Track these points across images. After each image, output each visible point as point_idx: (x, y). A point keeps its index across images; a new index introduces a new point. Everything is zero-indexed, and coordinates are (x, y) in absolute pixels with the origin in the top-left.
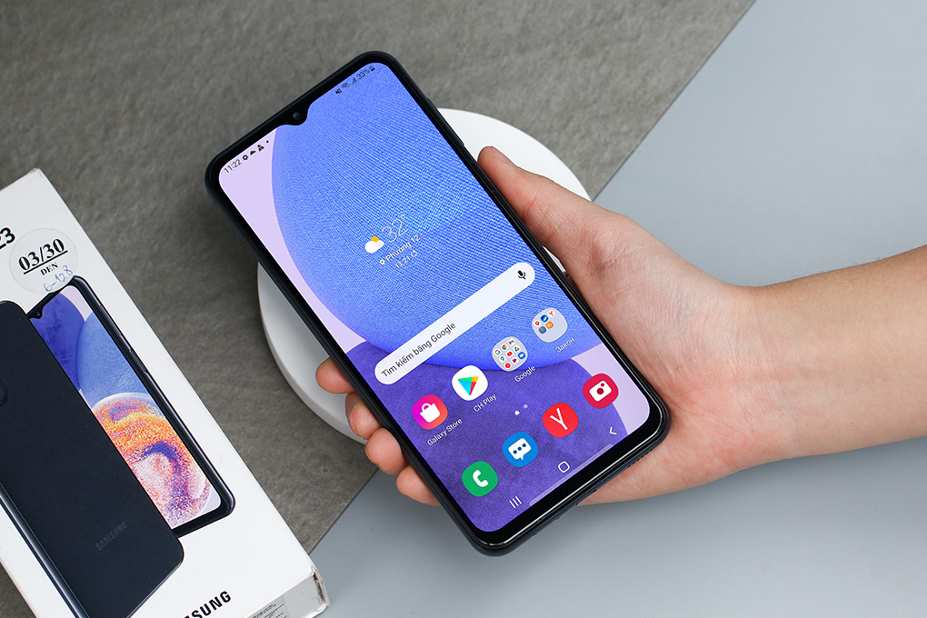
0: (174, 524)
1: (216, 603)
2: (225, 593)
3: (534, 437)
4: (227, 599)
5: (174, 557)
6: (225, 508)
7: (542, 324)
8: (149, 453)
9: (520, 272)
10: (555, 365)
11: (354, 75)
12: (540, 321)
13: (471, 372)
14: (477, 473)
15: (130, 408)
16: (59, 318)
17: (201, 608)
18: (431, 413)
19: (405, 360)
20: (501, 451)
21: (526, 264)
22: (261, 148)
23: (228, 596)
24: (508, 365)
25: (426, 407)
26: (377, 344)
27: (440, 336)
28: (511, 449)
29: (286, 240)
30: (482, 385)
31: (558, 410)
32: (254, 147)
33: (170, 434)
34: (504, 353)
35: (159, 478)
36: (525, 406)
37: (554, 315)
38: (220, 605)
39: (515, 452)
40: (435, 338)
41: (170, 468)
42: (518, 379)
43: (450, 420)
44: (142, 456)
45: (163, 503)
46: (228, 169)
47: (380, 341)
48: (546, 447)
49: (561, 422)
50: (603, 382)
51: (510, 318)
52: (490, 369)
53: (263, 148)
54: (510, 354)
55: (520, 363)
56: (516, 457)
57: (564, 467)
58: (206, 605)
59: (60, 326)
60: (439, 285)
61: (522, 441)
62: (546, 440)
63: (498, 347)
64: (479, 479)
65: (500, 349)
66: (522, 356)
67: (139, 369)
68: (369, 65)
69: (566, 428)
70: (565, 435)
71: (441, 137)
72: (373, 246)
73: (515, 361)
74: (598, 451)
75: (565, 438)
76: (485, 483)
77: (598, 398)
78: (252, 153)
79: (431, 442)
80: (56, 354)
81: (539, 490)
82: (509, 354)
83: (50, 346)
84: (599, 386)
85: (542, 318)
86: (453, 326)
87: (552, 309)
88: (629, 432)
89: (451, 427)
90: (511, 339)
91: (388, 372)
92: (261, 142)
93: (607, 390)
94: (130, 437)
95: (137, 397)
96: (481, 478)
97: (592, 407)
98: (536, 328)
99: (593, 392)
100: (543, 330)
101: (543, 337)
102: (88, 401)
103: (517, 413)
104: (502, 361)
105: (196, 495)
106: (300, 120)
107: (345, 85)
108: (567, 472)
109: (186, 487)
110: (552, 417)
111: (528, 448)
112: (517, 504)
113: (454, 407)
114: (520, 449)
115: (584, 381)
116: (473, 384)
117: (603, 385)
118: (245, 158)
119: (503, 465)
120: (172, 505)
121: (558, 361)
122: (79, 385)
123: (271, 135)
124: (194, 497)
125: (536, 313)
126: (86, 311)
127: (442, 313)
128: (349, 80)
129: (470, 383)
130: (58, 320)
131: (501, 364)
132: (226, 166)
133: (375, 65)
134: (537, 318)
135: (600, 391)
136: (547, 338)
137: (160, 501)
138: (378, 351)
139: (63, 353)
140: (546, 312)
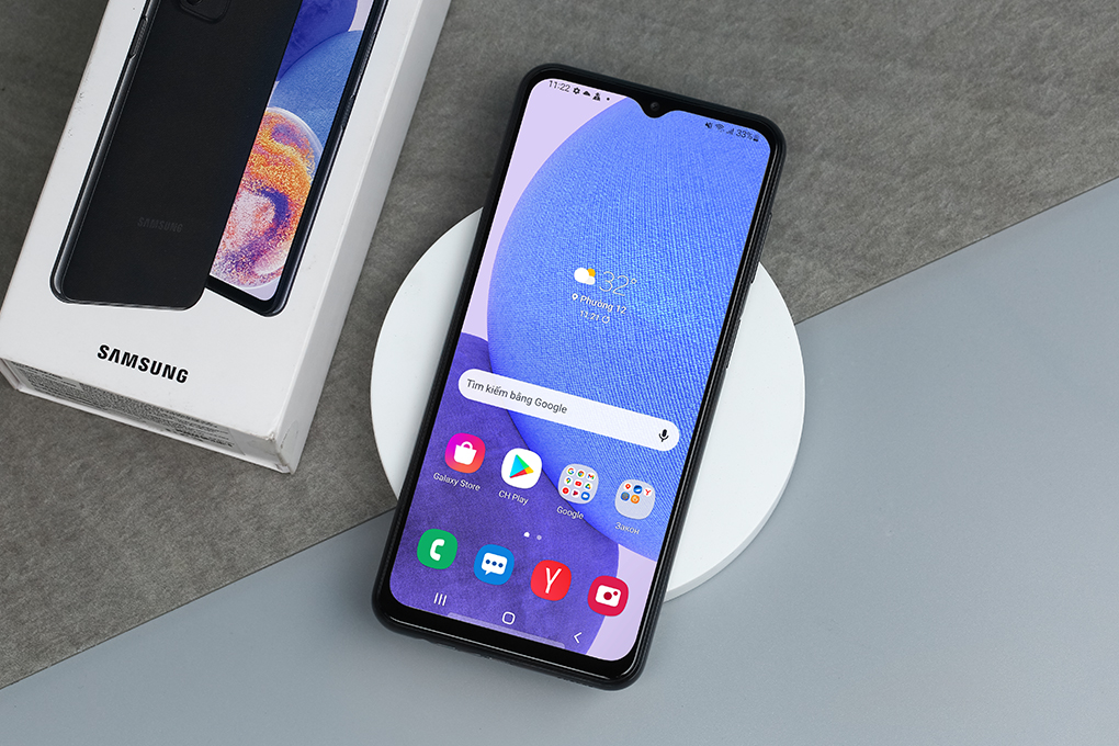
0: (216, 272)
1: (169, 372)
2: (186, 373)
3: (516, 569)
4: (181, 379)
5: (184, 298)
6: (268, 308)
7: (630, 491)
8: (267, 194)
9: (665, 432)
10: (601, 534)
11: (737, 128)
12: (632, 488)
13: (533, 461)
14: (440, 542)
15: (297, 142)
16: (333, 5)
17: (155, 363)
18: (465, 455)
19: (496, 391)
20: (479, 548)
21: (677, 431)
22: (597, 98)
23: (185, 378)
24: (566, 491)
25: (467, 446)
26: (493, 353)
27: (546, 405)
28: (488, 556)
29: (526, 191)
30: (528, 481)
31: (559, 570)
32: (593, 91)
33: (299, 199)
34: (574, 478)
35: (249, 223)
36: (539, 538)
37: (649, 495)
38: (171, 377)
39: (488, 562)
40: (540, 402)
41: (267, 226)
42: (560, 510)
43: (471, 478)
44: (258, 190)
45: (229, 246)
46: (553, 84)
47: (497, 355)
48: (514, 587)
49: (550, 582)
50: (619, 592)
51: (613, 458)
52: (549, 477)
53: (599, 99)
54: (578, 484)
55: (577, 499)
56: (485, 566)
57: (509, 618)
58: (160, 364)
59: (326, 11)
60: (595, 366)
61: (504, 561)
62: (521, 581)
63: (576, 468)
64: (436, 548)
65: (576, 472)
66: (585, 496)
67: (341, 119)
68: (757, 133)
69: (547, 591)
70: (540, 595)
71: (739, 257)
72: (583, 276)
73: (575, 493)
74: (549, 638)
75: (538, 598)
76: (436, 557)
77: (600, 598)
78: (586, 93)
79: (437, 477)
80: (296, 30)
81: (469, 613)
82: (578, 482)
83: (299, 19)
84: (612, 590)
85: (637, 487)
86: (564, 410)
87: (653, 490)
88: (589, 653)
89: (464, 484)
90: (594, 473)
91: (474, 385)
92: (604, 94)
93: (614, 602)
94: (269, 164)
95: (313, 140)
96: (438, 550)
97: (586, 600)
98: (622, 489)
99: (602, 590)
100: (625, 497)
101: (619, 502)
102: (274, 98)
103: (527, 535)
104: (566, 482)
105: (261, 271)
106: (654, 112)
107: (720, 127)
108: (505, 625)
109: (260, 255)
110: (548, 570)
111: (501, 571)
112: (439, 603)
113: (488, 470)
114: (494, 564)
115: (607, 573)
116: (523, 473)
117: (616, 593)
118: (576, 91)
119: (466, 561)
120: (233, 256)
121: (607, 534)
122: (281, 77)
123: (617, 98)
124: (256, 270)
125: (637, 478)
126: (359, 24)
127: (568, 390)
128: (728, 126)
129: (521, 469)
130: (329, 5)
131: (563, 483)
132: (554, 80)
133: (762, 138)
134: (633, 483)
135: (608, 596)
136: (622, 507)
137: (228, 242)
138: (486, 359)
139: (302, 37)
140: (646, 487)
